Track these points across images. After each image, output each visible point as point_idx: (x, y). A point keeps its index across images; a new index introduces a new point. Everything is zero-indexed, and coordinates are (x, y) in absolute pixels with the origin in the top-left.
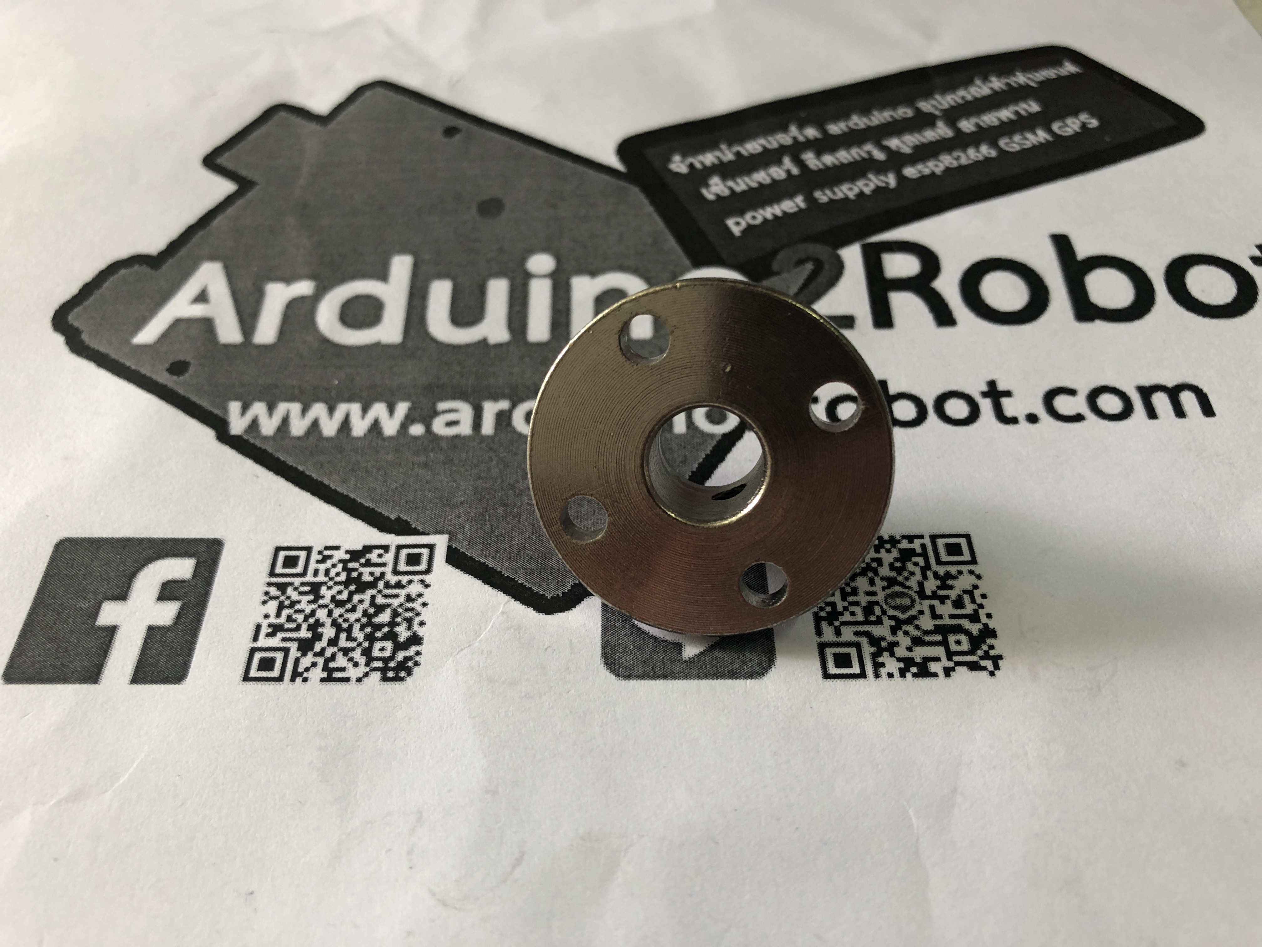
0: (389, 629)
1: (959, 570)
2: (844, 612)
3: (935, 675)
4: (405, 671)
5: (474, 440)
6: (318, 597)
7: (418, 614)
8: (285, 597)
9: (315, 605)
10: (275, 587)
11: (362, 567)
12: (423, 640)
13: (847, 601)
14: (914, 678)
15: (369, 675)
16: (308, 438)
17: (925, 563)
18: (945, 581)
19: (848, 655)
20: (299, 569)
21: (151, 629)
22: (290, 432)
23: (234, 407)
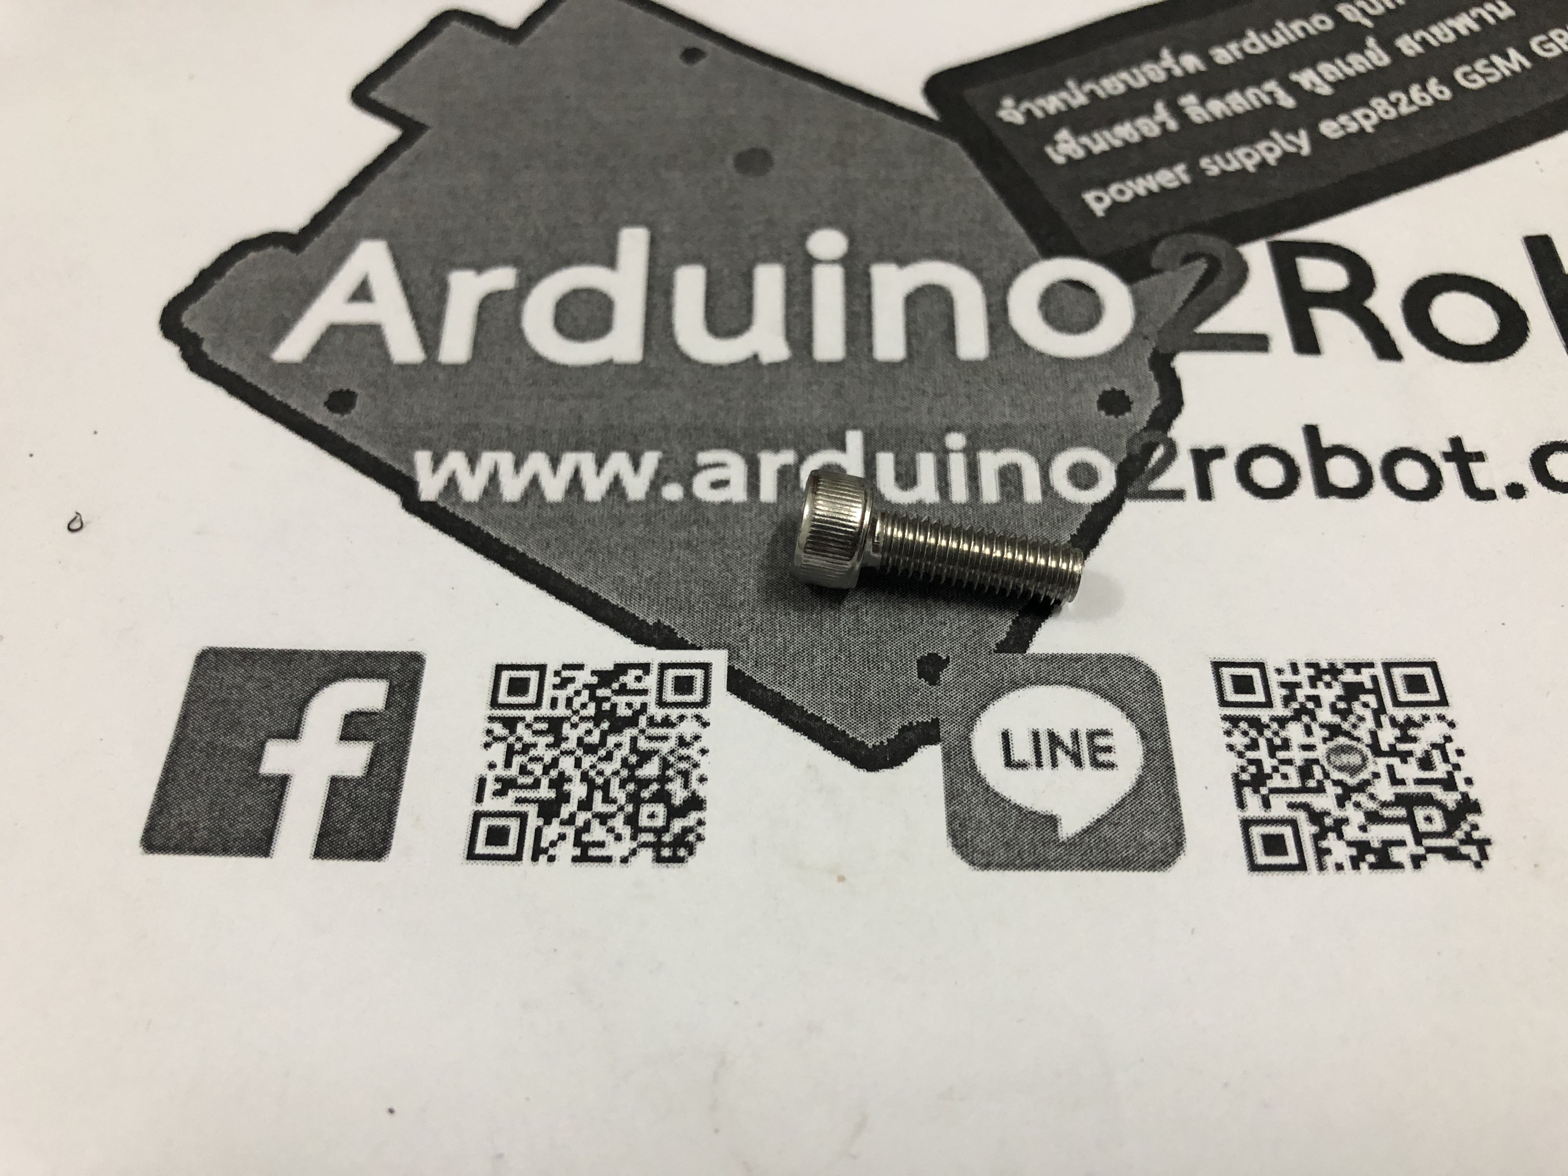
0: (659, 787)
1: (1424, 714)
2: (1274, 774)
3: (1399, 866)
4: (685, 848)
5: (751, 510)
6: (559, 740)
7: (696, 765)
8: (515, 739)
9: (556, 750)
10: (499, 723)
11: (615, 695)
12: (705, 804)
13: (1276, 758)
14: (1371, 871)
15: (637, 853)
16: (526, 503)
17: (1378, 704)
18: (1406, 728)
19: (1281, 838)
20: (531, 697)
21: (334, 780)
22: (501, 495)
23: (423, 459)
